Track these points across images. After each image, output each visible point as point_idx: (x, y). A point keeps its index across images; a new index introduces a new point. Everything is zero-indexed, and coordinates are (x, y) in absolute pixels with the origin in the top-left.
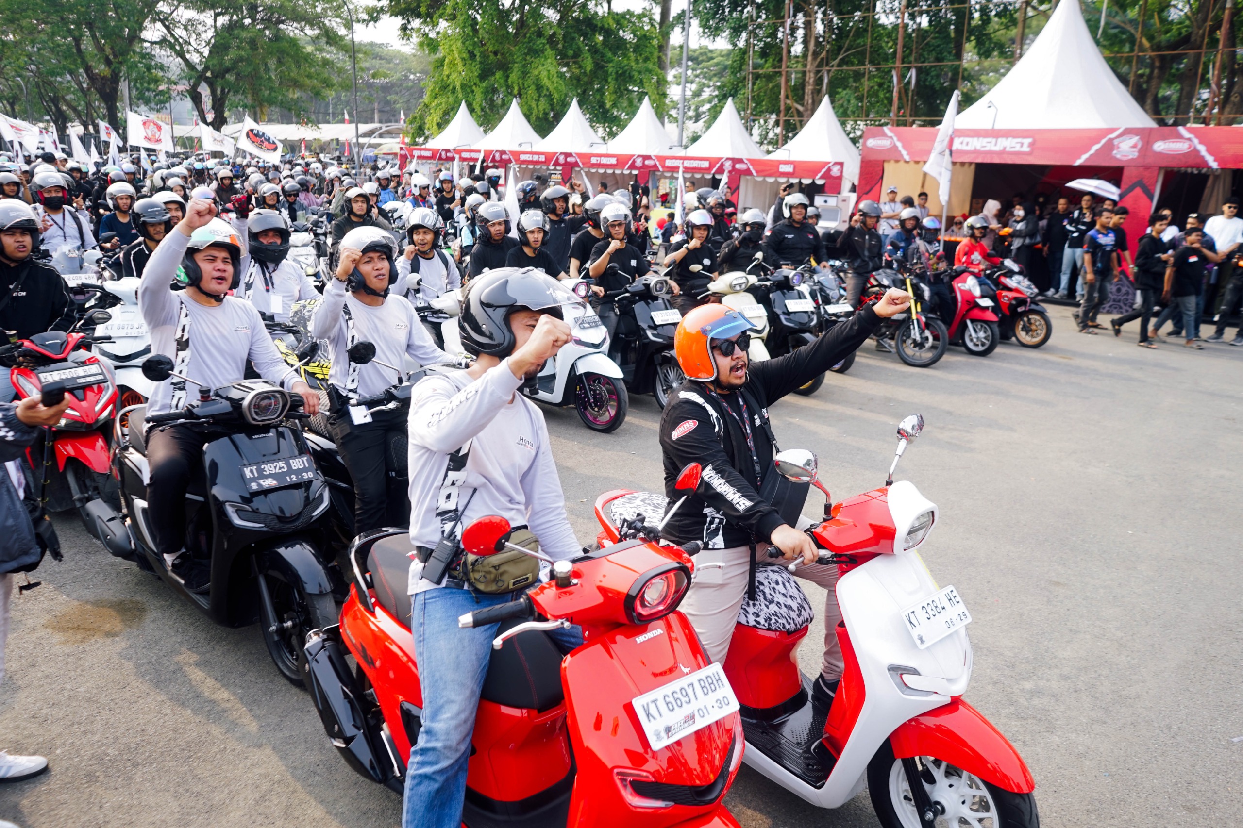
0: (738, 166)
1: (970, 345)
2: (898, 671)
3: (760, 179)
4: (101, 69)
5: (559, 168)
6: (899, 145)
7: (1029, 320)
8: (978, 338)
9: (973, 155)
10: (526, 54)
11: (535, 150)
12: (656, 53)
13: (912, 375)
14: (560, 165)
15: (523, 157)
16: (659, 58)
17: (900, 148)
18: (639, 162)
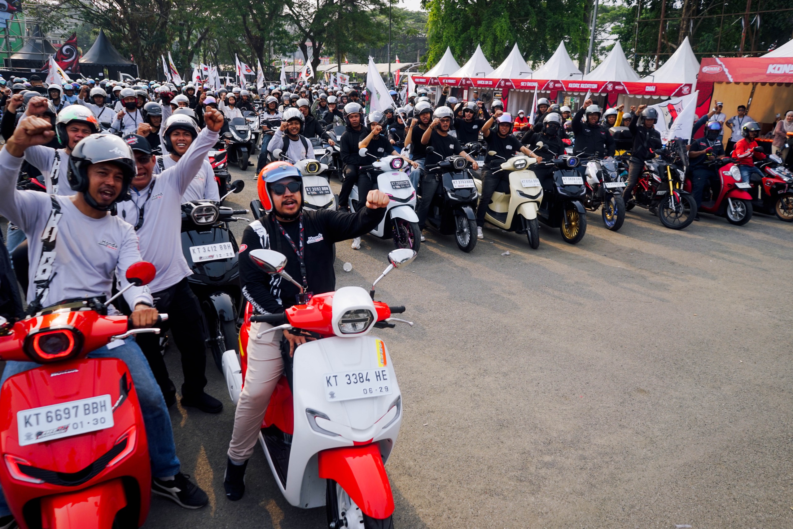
0: (617, 87)
1: (731, 217)
2: (312, 413)
3: (632, 96)
4: (255, 32)
5: (501, 89)
6: (726, 70)
7: (788, 200)
8: (736, 212)
9: (782, 78)
10: (491, 15)
11: (487, 77)
12: (582, 12)
13: (668, 235)
14: (501, 87)
15: (479, 82)
16: (584, 14)
17: (727, 73)
18: (551, 85)
